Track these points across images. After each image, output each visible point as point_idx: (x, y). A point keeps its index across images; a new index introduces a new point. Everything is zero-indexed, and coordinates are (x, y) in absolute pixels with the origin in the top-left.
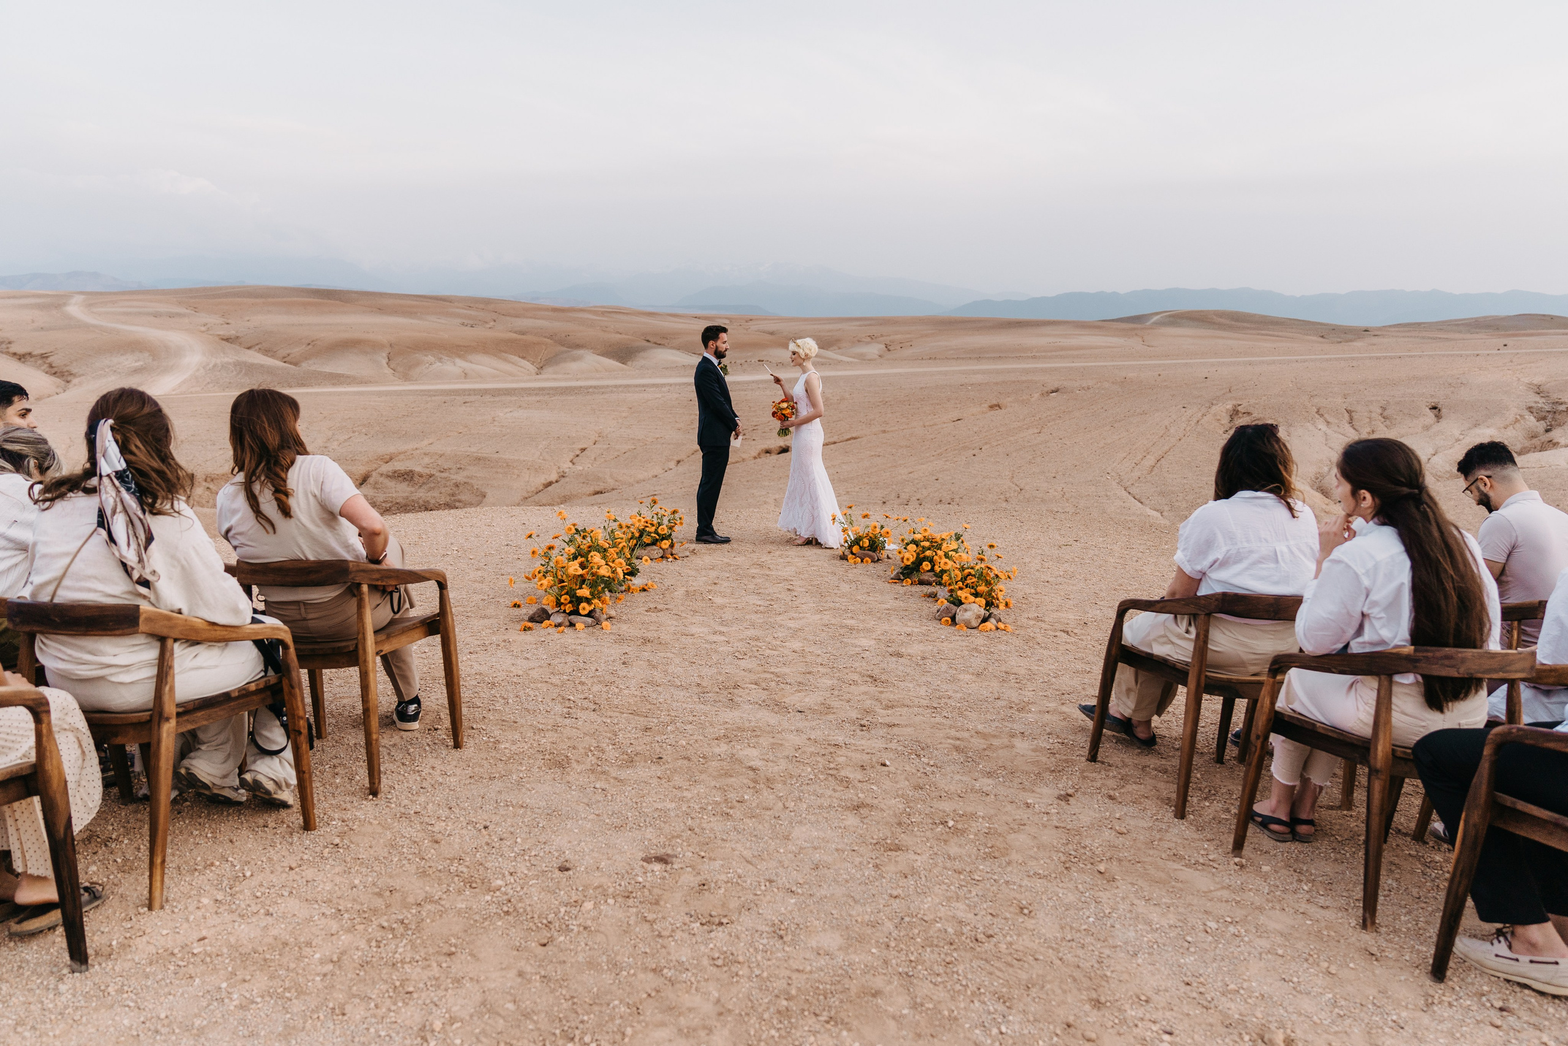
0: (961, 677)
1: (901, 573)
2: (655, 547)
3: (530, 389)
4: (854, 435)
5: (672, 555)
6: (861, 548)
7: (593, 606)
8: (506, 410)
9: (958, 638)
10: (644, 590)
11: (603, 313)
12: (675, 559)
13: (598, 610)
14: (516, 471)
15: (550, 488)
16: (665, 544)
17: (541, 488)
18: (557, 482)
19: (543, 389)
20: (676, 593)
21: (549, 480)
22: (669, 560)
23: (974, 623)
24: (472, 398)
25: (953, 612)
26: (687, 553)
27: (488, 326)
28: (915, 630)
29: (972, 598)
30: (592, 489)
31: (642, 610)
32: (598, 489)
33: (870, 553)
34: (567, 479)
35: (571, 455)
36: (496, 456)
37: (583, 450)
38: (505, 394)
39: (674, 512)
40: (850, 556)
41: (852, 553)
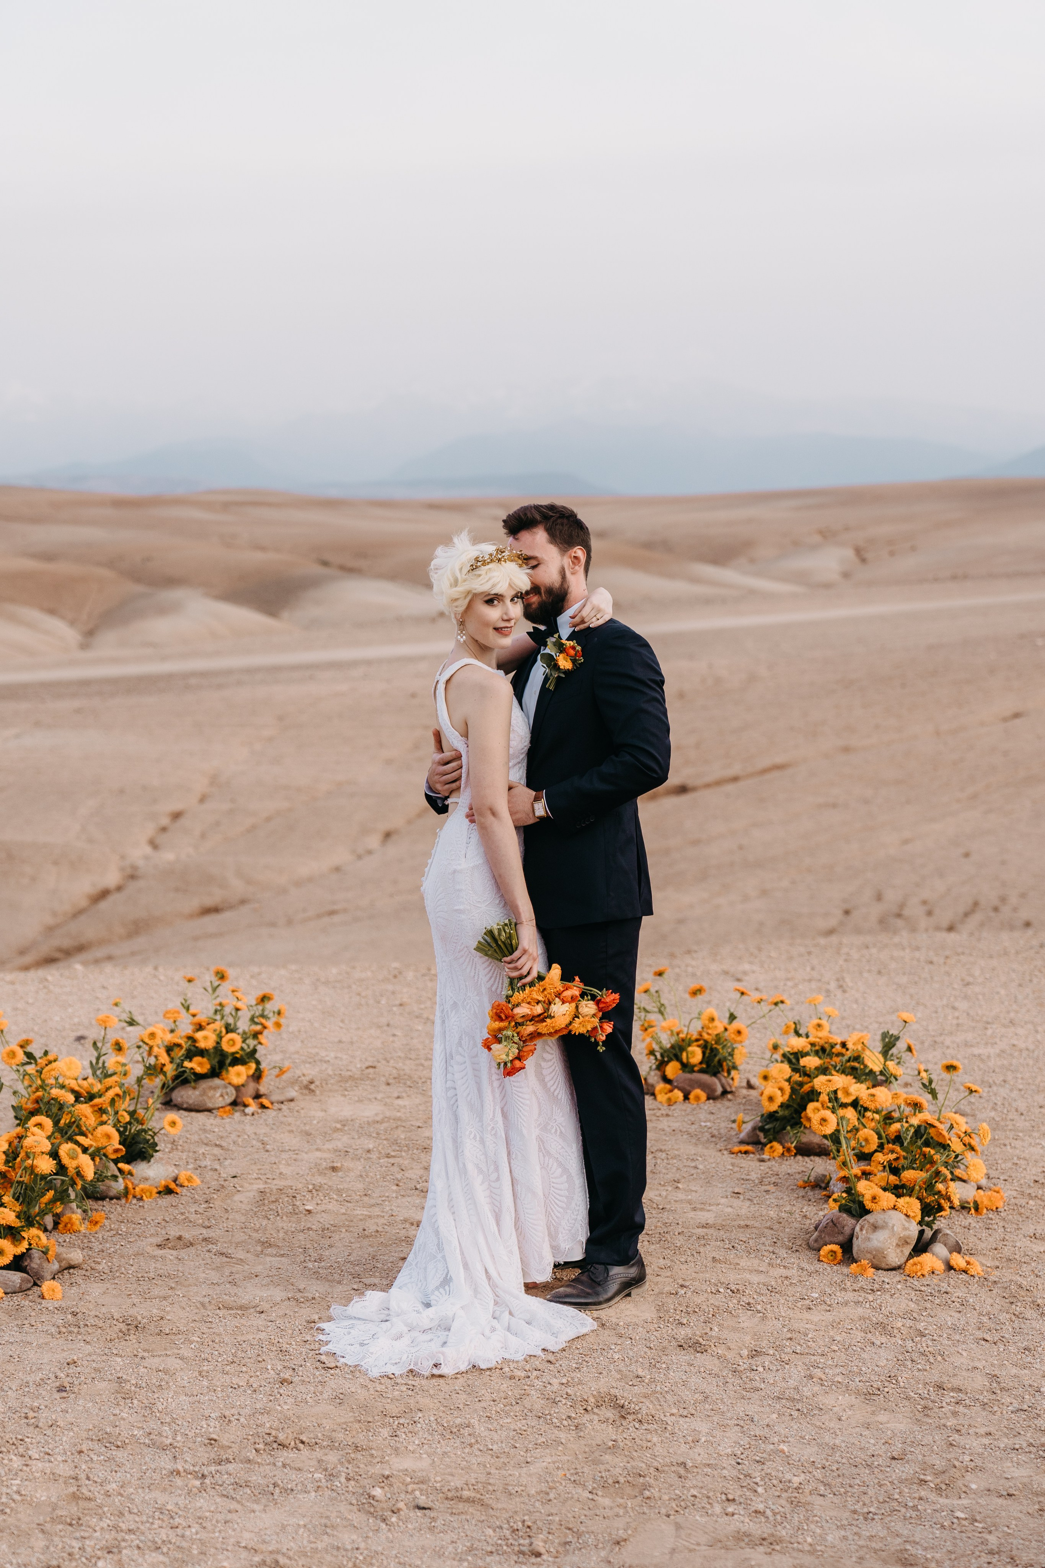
0: (828, 1400)
1: (762, 1129)
2: (217, 1081)
3: (58, 683)
4: (779, 760)
5: (257, 1096)
6: (686, 1067)
7: (25, 1245)
8: (7, 733)
9: (850, 1296)
10: (168, 1191)
11: (226, 506)
12: (263, 1107)
13: (36, 1254)
14: (28, 869)
15: (103, 905)
16: (238, 1074)
17: (84, 903)
18: (119, 888)
19: (85, 683)
20: (237, 1197)
21: (101, 887)
22: (249, 1110)
23: (895, 1257)
25: (847, 1230)
26: (292, 1093)
28: (755, 1279)
29: (888, 1198)
30: (195, 903)
31: (147, 1245)
32: (209, 902)
33: (705, 1078)
34: (141, 883)
35: (150, 829)
37: (177, 816)
38: (4, 697)
39: (264, 999)
40: (660, 1086)
41: (666, 1080)
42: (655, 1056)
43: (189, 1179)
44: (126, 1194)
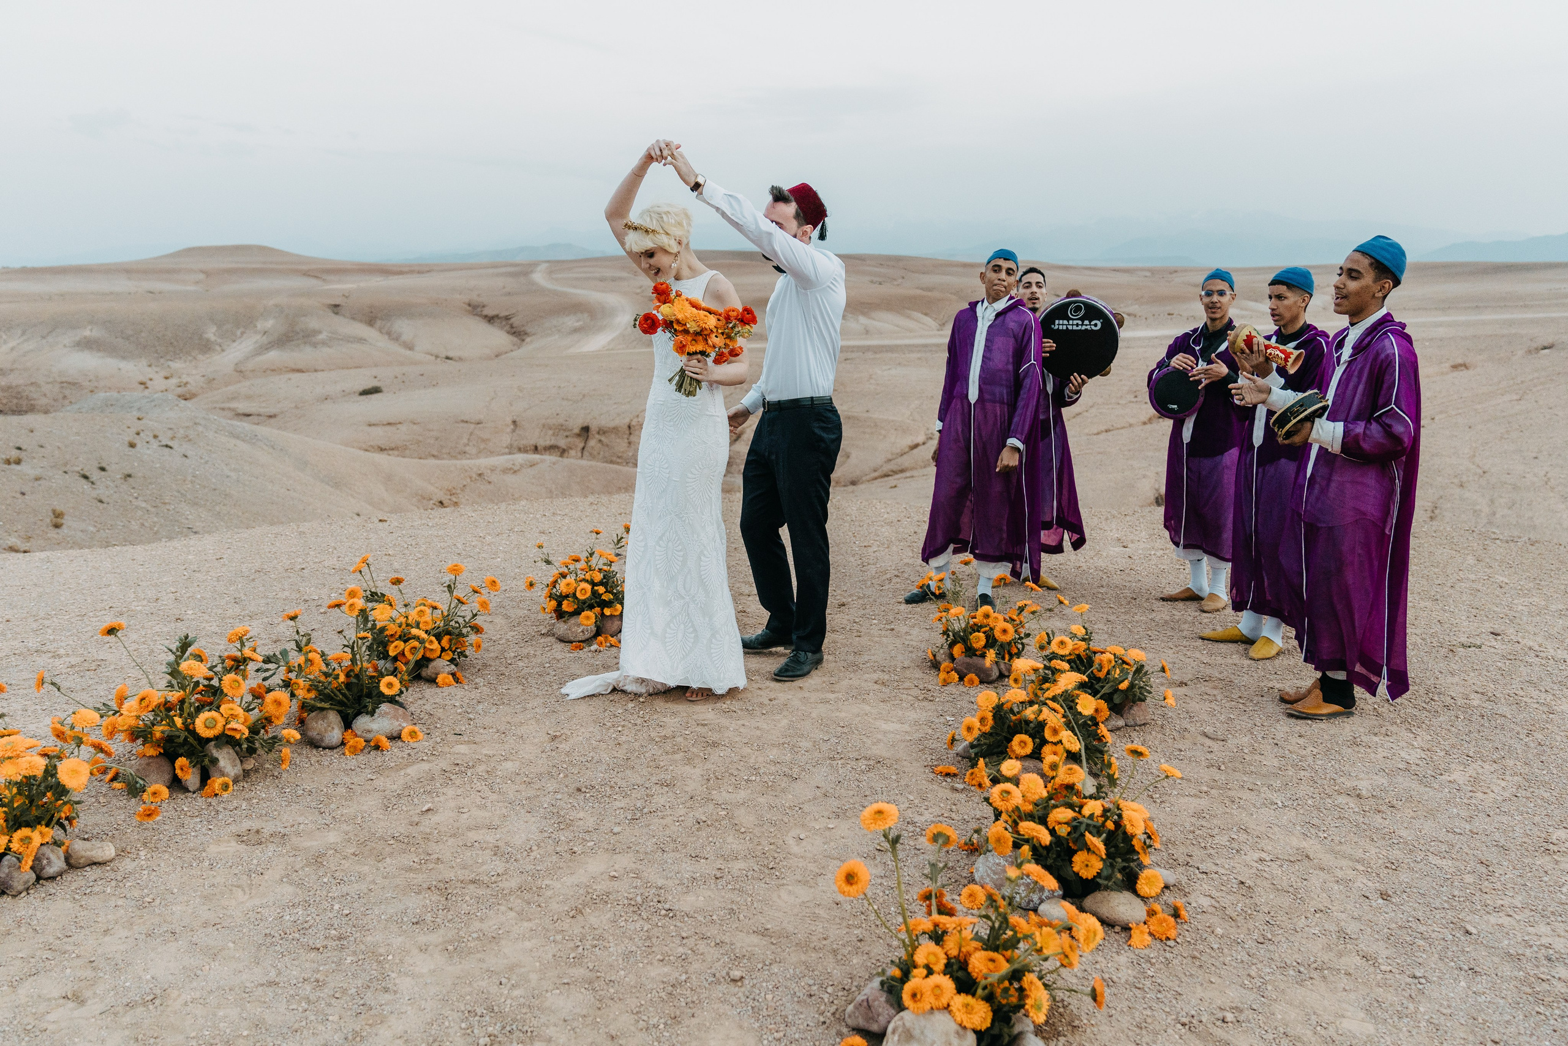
3: (913, 345)
6: (969, 650)
8: (884, 368)
14: (883, 432)
15: (915, 451)
17: (907, 450)
18: (924, 444)
19: (926, 346)
21: (916, 442)
24: (853, 355)
25: (882, 1021)
27: (895, 283)
29: (944, 987)
36: (865, 415)
38: (887, 351)
40: (946, 664)
41: (952, 658)
42: (948, 636)
43: (413, 734)
44: (343, 744)
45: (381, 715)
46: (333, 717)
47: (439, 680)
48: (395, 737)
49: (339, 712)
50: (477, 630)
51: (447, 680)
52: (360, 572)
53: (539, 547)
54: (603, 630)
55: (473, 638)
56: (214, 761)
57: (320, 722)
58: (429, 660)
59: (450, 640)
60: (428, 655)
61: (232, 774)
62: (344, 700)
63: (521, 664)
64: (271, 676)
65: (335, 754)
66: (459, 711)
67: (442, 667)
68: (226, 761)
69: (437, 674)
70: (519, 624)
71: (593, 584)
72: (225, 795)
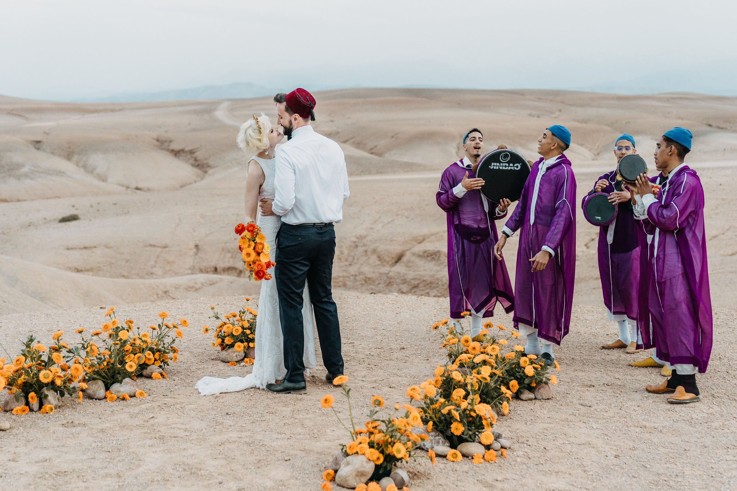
10: (124, 399)
16: (239, 346)
23: (354, 481)
27: (553, 116)
42: (451, 357)
43: (141, 394)
44: (105, 398)
45: (125, 384)
46: (100, 383)
47: (153, 375)
48: (133, 396)
49: (104, 382)
50: (174, 351)
51: (158, 377)
52: (110, 315)
53: (212, 309)
54: (249, 356)
55: (171, 355)
56: (46, 396)
57: (94, 386)
58: (148, 365)
59: (160, 355)
60: (147, 362)
61: (54, 404)
62: (106, 376)
63: (199, 372)
64: (71, 360)
65: (102, 401)
66: (165, 388)
67: (155, 369)
68: (52, 397)
69: (152, 373)
70: (199, 356)
71: (243, 328)
72: (51, 413)
